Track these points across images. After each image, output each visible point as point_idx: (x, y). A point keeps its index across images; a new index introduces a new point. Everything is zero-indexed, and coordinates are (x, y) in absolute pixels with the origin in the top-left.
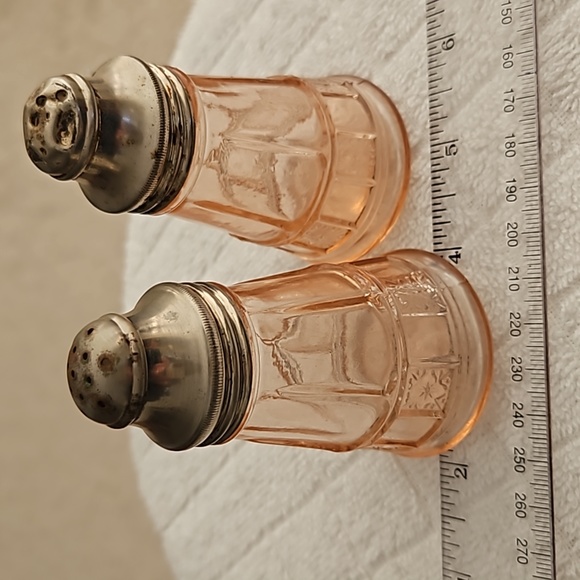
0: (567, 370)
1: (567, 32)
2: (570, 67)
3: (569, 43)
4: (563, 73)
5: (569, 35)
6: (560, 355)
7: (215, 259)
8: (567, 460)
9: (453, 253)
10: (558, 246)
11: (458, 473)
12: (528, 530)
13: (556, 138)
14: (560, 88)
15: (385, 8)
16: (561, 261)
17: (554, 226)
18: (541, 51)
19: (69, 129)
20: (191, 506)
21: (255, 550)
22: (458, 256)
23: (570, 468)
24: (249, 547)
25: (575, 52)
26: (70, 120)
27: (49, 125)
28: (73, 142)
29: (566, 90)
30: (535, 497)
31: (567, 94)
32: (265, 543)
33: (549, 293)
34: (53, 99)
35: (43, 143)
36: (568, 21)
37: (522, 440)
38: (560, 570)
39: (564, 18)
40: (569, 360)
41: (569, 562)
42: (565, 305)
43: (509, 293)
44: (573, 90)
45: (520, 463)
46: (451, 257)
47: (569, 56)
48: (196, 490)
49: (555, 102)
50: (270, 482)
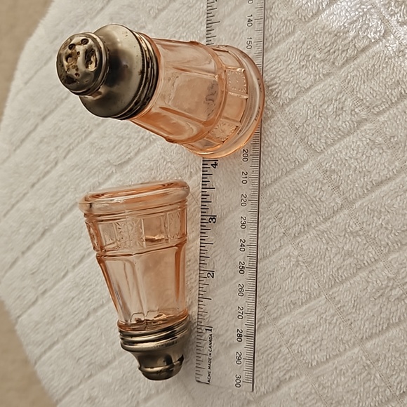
0: (268, 224)
1: (278, 57)
2: (278, 75)
3: (278, 63)
4: (275, 78)
5: (279, 59)
6: (265, 216)
7: (65, 158)
8: (266, 268)
9: (213, 163)
10: (267, 163)
11: (209, 275)
12: (245, 302)
13: (269, 110)
14: (273, 85)
15: (181, 28)
16: (268, 170)
17: (266, 153)
18: (264, 65)
19: (92, 59)
20: (40, 302)
21: (83, 324)
22: (216, 164)
23: (267, 271)
24: (80, 323)
25: (281, 68)
26: (92, 55)
27: (80, 59)
28: (96, 66)
29: (275, 86)
30: (249, 286)
31: (276, 89)
32: (91, 319)
33: (261, 185)
34: (80, 44)
35: (77, 70)
36: (278, 52)
37: (244, 258)
38: (258, 321)
39: (276, 50)
40: (269, 219)
41: (263, 317)
42: (269, 192)
43: (241, 184)
44: (278, 87)
45: (242, 270)
46: (212, 165)
47: (278, 70)
48: (44, 292)
49: (270, 91)
50: (96, 285)
